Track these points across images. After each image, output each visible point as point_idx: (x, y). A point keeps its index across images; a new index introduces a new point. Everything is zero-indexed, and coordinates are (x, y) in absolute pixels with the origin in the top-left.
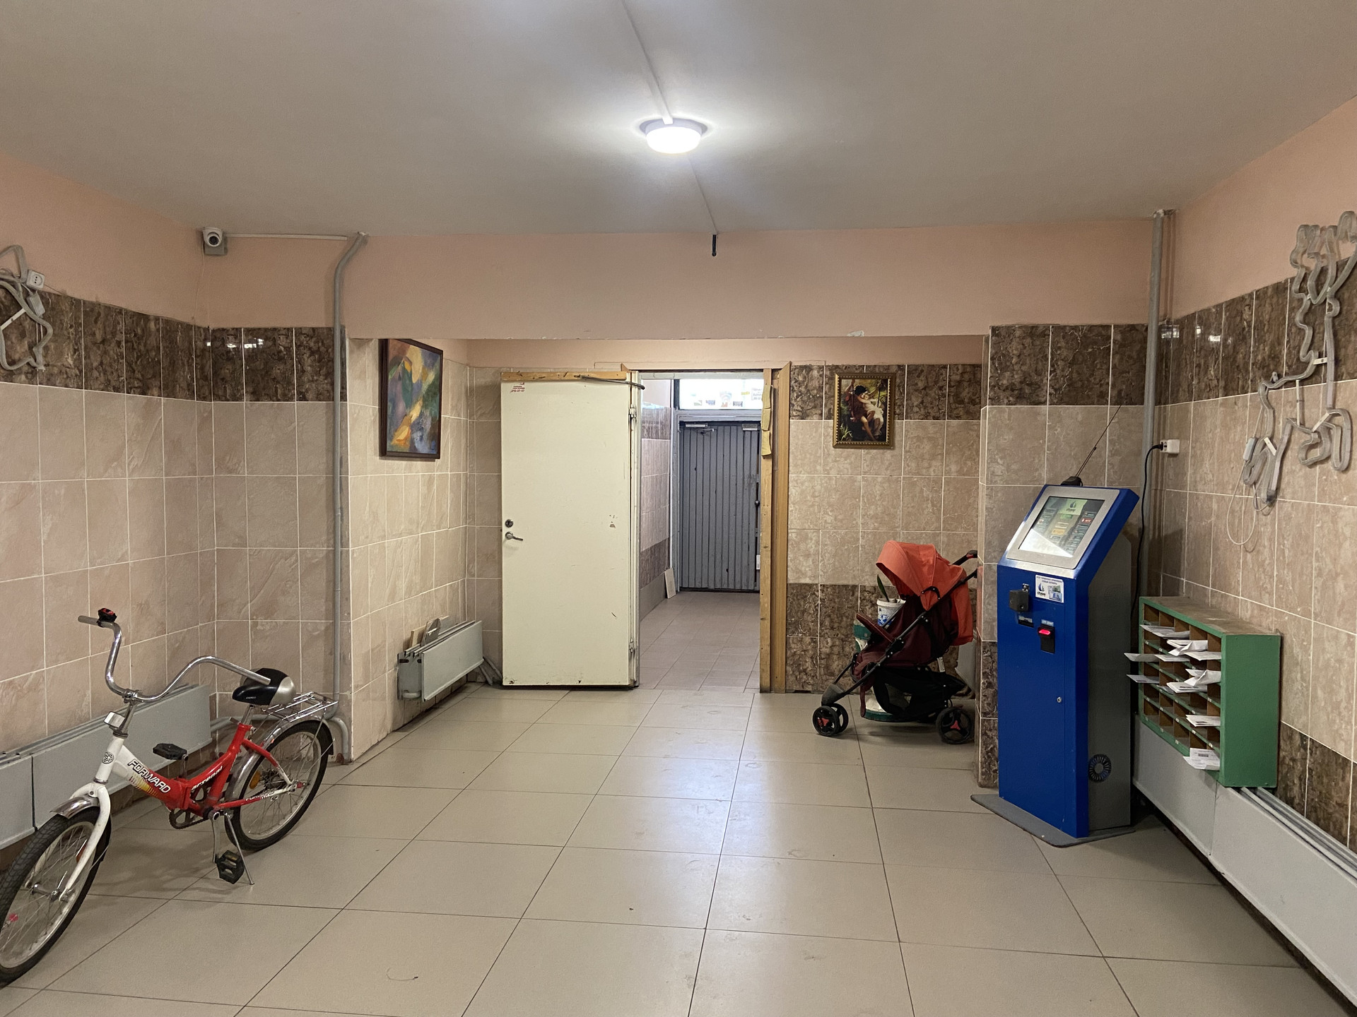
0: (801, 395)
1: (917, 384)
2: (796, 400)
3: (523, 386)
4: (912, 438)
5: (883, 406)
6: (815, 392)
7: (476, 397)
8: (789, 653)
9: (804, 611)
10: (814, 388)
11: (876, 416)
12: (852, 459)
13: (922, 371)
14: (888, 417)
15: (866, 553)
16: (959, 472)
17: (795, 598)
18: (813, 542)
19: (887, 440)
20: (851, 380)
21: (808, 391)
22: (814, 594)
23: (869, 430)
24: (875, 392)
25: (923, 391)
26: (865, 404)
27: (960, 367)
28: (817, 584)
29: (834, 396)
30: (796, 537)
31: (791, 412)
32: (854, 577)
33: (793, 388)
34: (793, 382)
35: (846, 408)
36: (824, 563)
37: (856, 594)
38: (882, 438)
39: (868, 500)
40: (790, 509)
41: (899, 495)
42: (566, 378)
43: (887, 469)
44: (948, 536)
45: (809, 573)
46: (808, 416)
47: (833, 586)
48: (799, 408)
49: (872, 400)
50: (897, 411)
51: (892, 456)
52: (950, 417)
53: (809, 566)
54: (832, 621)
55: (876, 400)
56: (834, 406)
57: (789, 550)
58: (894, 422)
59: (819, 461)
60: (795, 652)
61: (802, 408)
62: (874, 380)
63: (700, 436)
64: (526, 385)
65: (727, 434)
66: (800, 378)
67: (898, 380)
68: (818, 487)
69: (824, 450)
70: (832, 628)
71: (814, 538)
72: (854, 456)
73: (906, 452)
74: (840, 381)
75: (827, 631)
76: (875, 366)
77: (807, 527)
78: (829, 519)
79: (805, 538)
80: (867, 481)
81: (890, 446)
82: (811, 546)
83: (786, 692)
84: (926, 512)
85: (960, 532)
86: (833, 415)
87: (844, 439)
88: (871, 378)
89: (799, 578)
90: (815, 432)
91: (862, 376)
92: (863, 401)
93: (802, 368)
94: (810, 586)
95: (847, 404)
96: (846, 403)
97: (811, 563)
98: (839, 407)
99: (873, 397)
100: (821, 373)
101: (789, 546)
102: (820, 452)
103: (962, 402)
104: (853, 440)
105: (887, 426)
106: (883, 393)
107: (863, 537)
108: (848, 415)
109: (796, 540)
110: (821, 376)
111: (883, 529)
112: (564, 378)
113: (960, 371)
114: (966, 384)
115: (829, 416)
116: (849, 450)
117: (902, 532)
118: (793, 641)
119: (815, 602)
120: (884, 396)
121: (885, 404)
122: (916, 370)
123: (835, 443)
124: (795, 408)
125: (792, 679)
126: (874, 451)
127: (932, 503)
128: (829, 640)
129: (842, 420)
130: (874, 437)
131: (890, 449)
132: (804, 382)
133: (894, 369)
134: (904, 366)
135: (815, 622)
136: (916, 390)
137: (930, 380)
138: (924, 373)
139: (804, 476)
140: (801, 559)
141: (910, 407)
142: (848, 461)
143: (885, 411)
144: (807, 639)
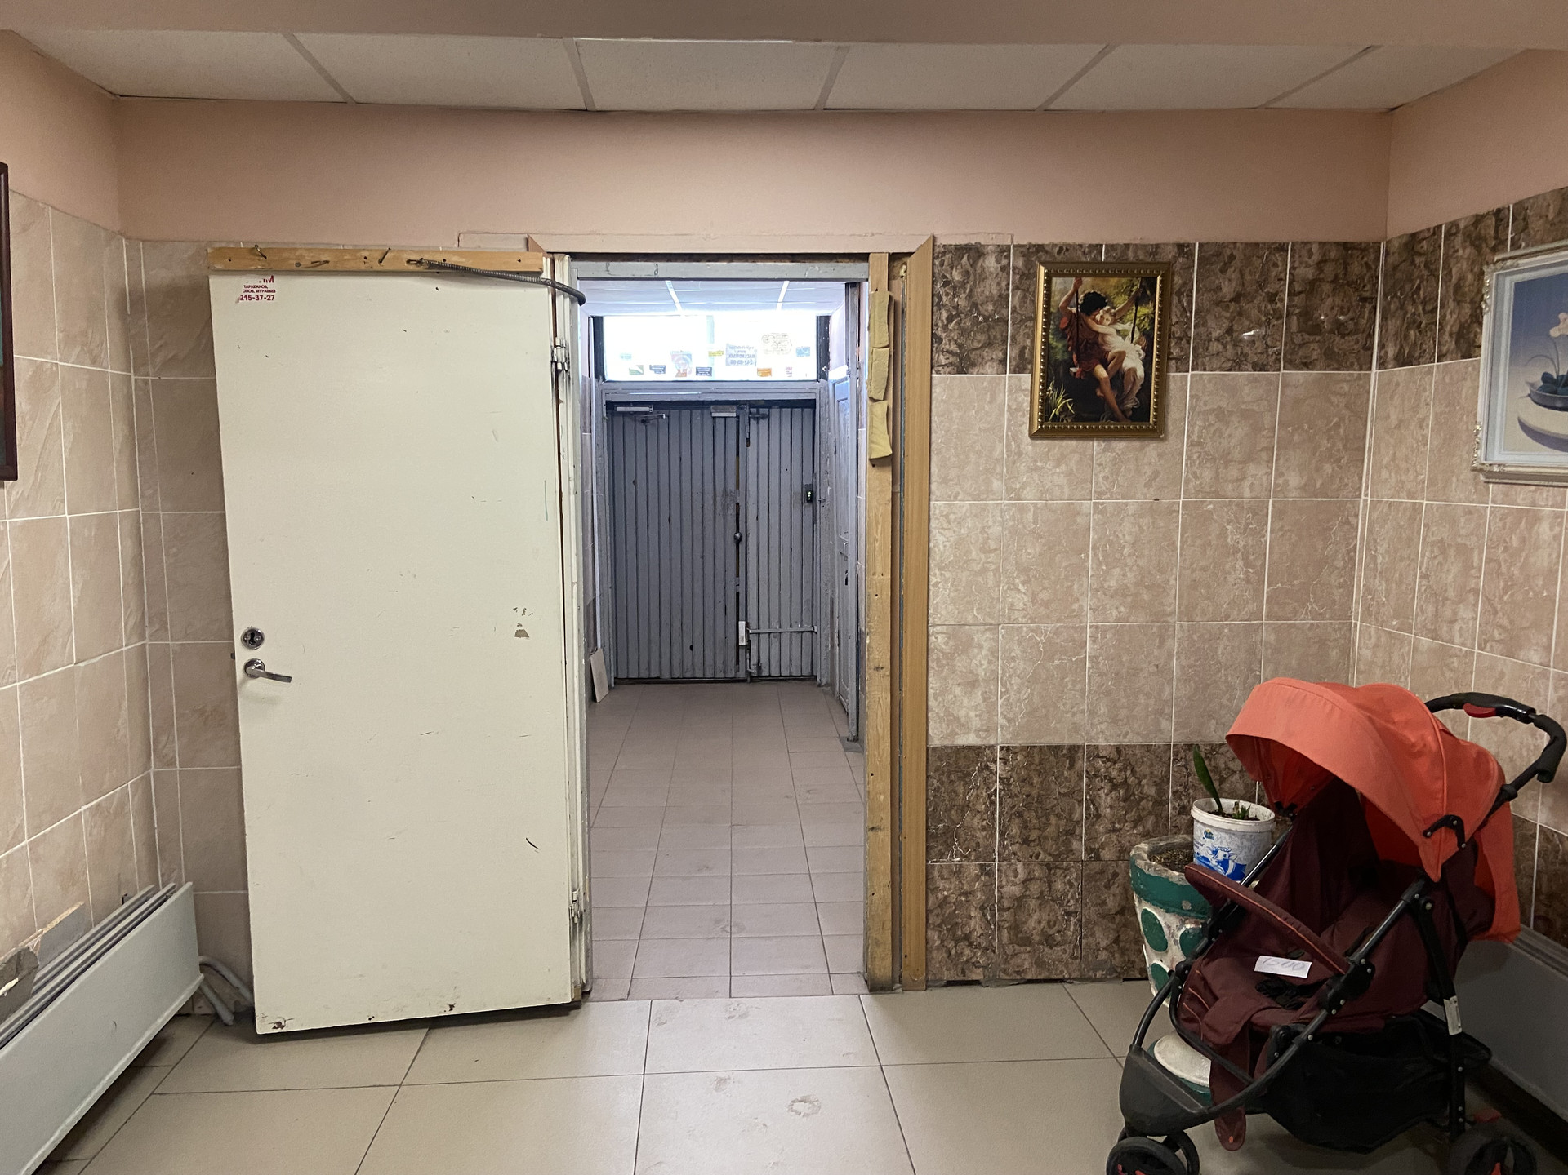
0: (958, 315)
1: (1219, 288)
2: (945, 327)
3: (270, 286)
4: (1206, 413)
5: (1144, 340)
6: (991, 308)
7: (149, 318)
8: (932, 900)
9: (962, 810)
10: (989, 299)
11: (1128, 364)
12: (1073, 464)
13: (1232, 257)
14: (1154, 366)
15: (1101, 675)
16: (1304, 489)
17: (945, 779)
18: (984, 652)
19: (1152, 419)
20: (1073, 280)
21: (975, 305)
22: (987, 767)
23: (1111, 396)
24: (1126, 308)
25: (1233, 306)
26: (1104, 335)
27: (1315, 248)
28: (992, 747)
29: (1033, 319)
30: (946, 644)
31: (935, 356)
32: (1075, 728)
33: (940, 299)
34: (939, 284)
35: (1060, 345)
36: (1008, 700)
37: (1078, 765)
38: (1141, 413)
39: (1106, 556)
40: (933, 580)
41: (1174, 544)
42: (386, 265)
43: (1148, 485)
44: (1277, 631)
45: (976, 723)
46: (973, 365)
47: (1029, 750)
48: (954, 347)
49: (1120, 326)
50: (1175, 352)
51: (1160, 456)
52: (1291, 364)
53: (975, 708)
54: (1025, 826)
55: (1128, 326)
56: (1033, 342)
57: (931, 671)
58: (1168, 377)
59: (998, 471)
60: (946, 897)
61: (960, 346)
62: (1124, 280)
63: (641, 427)
64: (279, 283)
65: (685, 423)
66: (957, 276)
67: (1178, 280)
68: (995, 530)
69: (1009, 445)
70: (1026, 841)
71: (986, 645)
72: (1076, 456)
73: (1191, 444)
74: (1048, 282)
75: (1015, 847)
76: (1127, 246)
77: (970, 619)
78: (1020, 600)
79: (964, 645)
80: (1103, 512)
81: (1156, 432)
82: (980, 662)
83: (928, 986)
84: (1231, 579)
85: (1303, 621)
86: (1032, 362)
87: (1056, 418)
88: (1119, 275)
89: (954, 734)
90: (991, 402)
91: (1100, 270)
92: (1100, 328)
93: (961, 250)
94: (977, 751)
95: (1064, 337)
96: (1062, 334)
97: (979, 699)
98: (1046, 343)
99: (1122, 320)
100: (1004, 262)
101: (930, 664)
102: (1000, 449)
103: (1316, 329)
104: (1077, 418)
105: (1153, 386)
106: (1143, 310)
107: (1094, 640)
108: (1065, 361)
109: (947, 649)
110: (1004, 269)
111: (1137, 620)
112: (379, 266)
113: (1316, 257)
114: (1326, 288)
115: (1023, 364)
116: (1065, 443)
117: (1179, 625)
118: (940, 872)
119: (988, 784)
120: (1146, 315)
121: (1148, 335)
122: (1218, 254)
123: (1036, 428)
124: (945, 345)
125: (938, 956)
126: (1120, 446)
127: (1246, 558)
128: (1020, 867)
129: (1053, 373)
130: (1123, 412)
131: (1157, 438)
132: (963, 283)
133: (1169, 254)
134: (1190, 246)
135: (988, 829)
136: (1218, 303)
137: (1248, 277)
138: (1237, 263)
139: (964, 505)
140: (958, 691)
141: (1204, 342)
142: (1063, 467)
143: (1148, 350)
144: (973, 869)
